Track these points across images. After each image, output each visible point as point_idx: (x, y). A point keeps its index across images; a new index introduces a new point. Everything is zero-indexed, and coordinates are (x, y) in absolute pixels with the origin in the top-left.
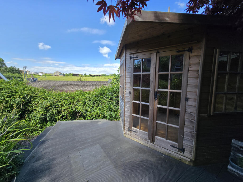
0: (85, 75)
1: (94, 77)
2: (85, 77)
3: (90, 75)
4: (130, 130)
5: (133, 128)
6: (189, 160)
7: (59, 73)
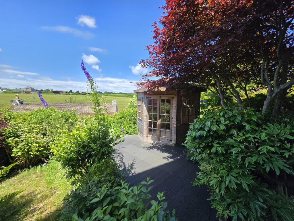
0: (71, 91)
1: (84, 95)
2: (72, 94)
3: (78, 92)
4: (147, 137)
5: (148, 135)
6: (174, 144)
7: (32, 89)
